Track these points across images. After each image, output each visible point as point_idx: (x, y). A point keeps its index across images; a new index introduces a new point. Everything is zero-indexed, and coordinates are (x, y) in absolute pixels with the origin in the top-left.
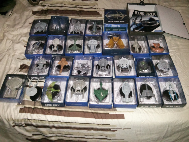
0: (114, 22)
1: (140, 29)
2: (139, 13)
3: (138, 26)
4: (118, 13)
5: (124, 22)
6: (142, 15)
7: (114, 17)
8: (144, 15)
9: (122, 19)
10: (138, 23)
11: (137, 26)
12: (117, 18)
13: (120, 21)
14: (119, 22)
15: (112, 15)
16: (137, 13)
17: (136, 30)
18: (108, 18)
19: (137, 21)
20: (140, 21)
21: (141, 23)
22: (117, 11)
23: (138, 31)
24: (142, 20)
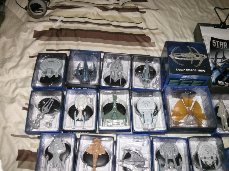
0: (188, 70)
1: (226, 78)
2: (219, 43)
3: (222, 72)
4: (190, 49)
5: (204, 71)
6: (224, 47)
7: (185, 59)
8: (227, 48)
9: (200, 63)
10: (220, 65)
11: (219, 71)
12: (192, 63)
13: (197, 68)
14: (195, 70)
15: (181, 55)
16: (215, 43)
17: (220, 82)
18: (176, 62)
19: (219, 61)
20: (223, 61)
21: (225, 64)
22: (188, 46)
23: (224, 83)
24: (225, 58)
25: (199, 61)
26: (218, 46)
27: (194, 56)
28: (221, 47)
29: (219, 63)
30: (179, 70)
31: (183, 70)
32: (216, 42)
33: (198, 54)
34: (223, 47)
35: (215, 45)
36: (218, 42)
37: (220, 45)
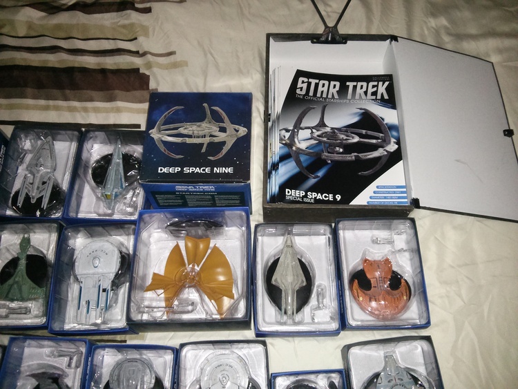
0: (187, 170)
1: (312, 181)
2: (317, 85)
3: (305, 165)
4: (208, 112)
5: (229, 170)
6: (330, 96)
7: (188, 141)
8: (336, 96)
9: (225, 149)
10: (303, 146)
11: (298, 162)
12: (204, 150)
13: (213, 165)
14: (208, 170)
15: (182, 130)
16: (305, 86)
17: (292, 194)
18: (162, 148)
19: (305, 134)
20: (317, 133)
21: (320, 142)
22: (205, 105)
23: (302, 193)
24: (325, 126)
25: (223, 143)
26: (311, 93)
27: (214, 129)
28: (319, 95)
29: (304, 140)
30: (165, 170)
31: (178, 169)
32: (309, 84)
33: (227, 124)
34: (324, 96)
35: (304, 92)
36: (314, 82)
37: (320, 89)
